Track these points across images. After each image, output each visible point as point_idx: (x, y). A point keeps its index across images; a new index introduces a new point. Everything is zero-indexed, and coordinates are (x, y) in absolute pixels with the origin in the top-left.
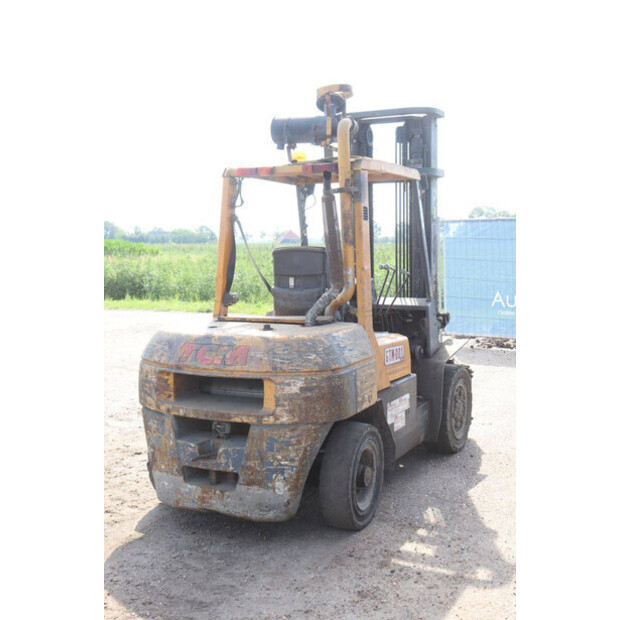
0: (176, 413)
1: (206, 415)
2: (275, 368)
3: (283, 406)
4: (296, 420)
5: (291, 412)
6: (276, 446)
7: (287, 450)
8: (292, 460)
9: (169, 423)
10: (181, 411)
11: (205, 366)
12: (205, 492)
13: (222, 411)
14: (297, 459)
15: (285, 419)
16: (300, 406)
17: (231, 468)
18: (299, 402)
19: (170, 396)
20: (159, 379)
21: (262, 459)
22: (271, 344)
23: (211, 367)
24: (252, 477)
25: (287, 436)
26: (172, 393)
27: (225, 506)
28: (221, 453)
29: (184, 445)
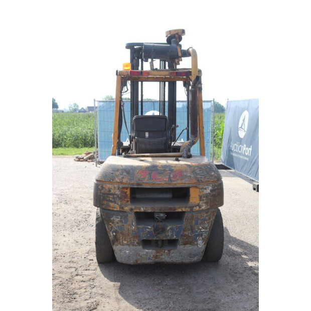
0: (138, 211)
1: (160, 210)
2: (198, 181)
3: (203, 200)
4: (209, 207)
5: (206, 203)
6: (199, 221)
7: (205, 223)
8: (206, 228)
9: (131, 217)
10: (142, 208)
11: (158, 183)
12: (157, 252)
13: (169, 206)
14: (208, 227)
15: (203, 207)
16: (210, 199)
17: (175, 237)
18: (210, 198)
19: (128, 201)
20: (122, 192)
21: (192, 230)
22: (192, 168)
23: (163, 183)
24: (187, 240)
25: (205, 216)
26: (129, 200)
27: (170, 258)
28: (169, 230)
29: (143, 228)
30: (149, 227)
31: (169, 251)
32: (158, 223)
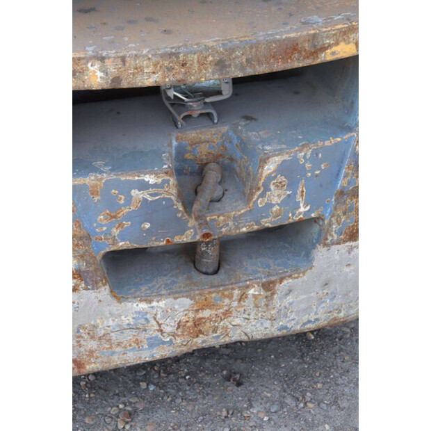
12: (202, 305)
27: (272, 319)
28: (270, 178)
29: (108, 185)
30: (150, 179)
31: (268, 287)
32: (192, 134)
